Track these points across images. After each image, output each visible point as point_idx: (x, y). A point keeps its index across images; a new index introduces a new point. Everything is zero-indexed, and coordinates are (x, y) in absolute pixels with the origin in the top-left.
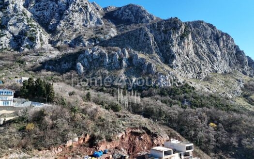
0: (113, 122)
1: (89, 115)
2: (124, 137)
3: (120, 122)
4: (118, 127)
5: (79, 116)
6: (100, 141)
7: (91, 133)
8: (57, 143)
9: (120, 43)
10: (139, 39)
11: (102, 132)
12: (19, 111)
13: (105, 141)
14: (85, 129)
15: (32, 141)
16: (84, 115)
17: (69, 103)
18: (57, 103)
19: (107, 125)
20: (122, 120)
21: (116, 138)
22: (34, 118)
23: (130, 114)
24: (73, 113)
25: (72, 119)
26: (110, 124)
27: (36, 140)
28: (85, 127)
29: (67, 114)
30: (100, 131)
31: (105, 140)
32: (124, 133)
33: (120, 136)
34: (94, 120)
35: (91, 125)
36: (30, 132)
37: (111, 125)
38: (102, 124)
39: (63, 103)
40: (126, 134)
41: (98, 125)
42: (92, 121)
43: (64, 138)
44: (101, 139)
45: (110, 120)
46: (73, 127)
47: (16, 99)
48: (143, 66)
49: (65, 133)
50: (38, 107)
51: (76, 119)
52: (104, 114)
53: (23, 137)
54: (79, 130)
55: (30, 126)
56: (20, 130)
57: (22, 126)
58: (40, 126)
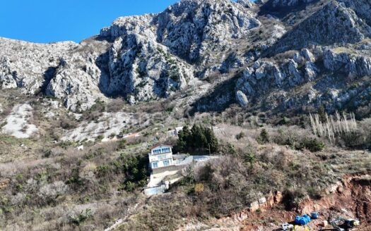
0: (314, 168)
1: (272, 163)
2: (341, 189)
3: (328, 166)
4: (327, 176)
5: (258, 166)
6: (300, 201)
7: (282, 189)
8: (237, 208)
9: (295, 43)
10: (326, 25)
11: (300, 186)
12: (183, 170)
13: (310, 200)
14: (272, 184)
15: (206, 207)
16: (265, 164)
17: (240, 150)
18: (224, 153)
19: (307, 175)
20: (330, 162)
21: (328, 193)
22: (200, 177)
23: (342, 152)
24: (249, 163)
25: (250, 172)
26: (310, 172)
27: (210, 205)
28: (271, 180)
29: (241, 166)
30: (297, 184)
31: (308, 197)
32: (339, 183)
33: (334, 188)
34: (282, 169)
35: (280, 177)
36: (200, 195)
37: (313, 174)
38: (297, 174)
39: (232, 152)
40: (343, 184)
41: (292, 176)
42: (280, 171)
43: (245, 199)
44: (301, 196)
45: (308, 166)
46: (254, 183)
47: (175, 156)
48: (346, 67)
49: (245, 192)
50: (203, 161)
51: (255, 171)
52: (296, 158)
53: (195, 202)
54: (263, 186)
55: (199, 188)
56: (189, 194)
57: (190, 188)
58: (210, 186)
